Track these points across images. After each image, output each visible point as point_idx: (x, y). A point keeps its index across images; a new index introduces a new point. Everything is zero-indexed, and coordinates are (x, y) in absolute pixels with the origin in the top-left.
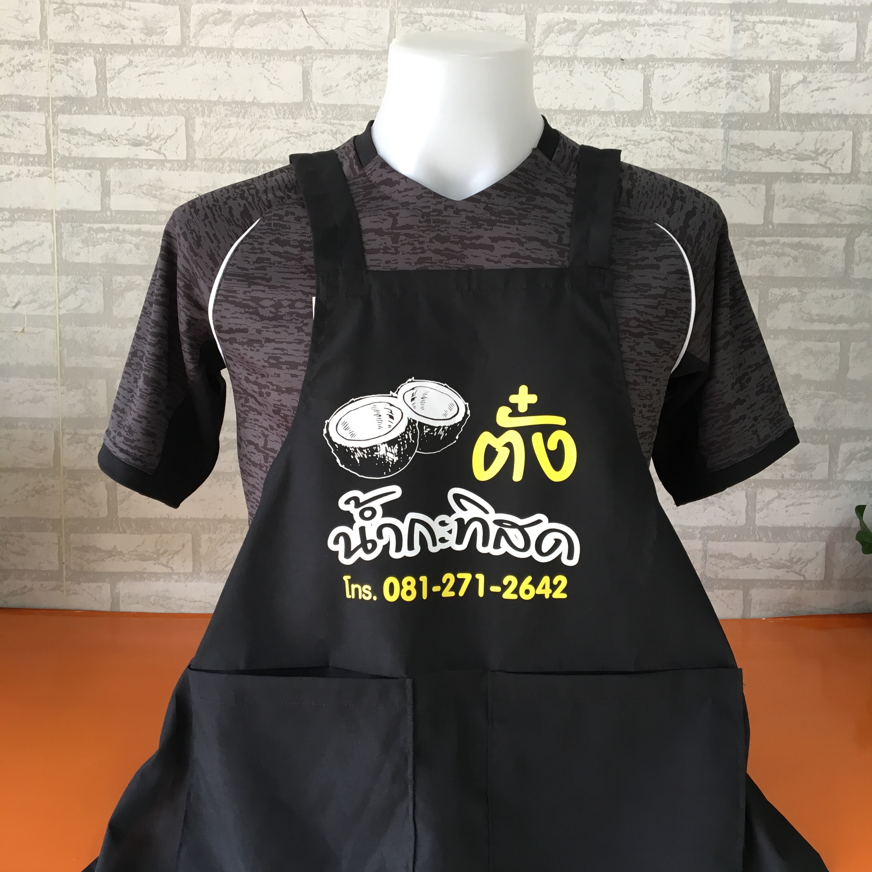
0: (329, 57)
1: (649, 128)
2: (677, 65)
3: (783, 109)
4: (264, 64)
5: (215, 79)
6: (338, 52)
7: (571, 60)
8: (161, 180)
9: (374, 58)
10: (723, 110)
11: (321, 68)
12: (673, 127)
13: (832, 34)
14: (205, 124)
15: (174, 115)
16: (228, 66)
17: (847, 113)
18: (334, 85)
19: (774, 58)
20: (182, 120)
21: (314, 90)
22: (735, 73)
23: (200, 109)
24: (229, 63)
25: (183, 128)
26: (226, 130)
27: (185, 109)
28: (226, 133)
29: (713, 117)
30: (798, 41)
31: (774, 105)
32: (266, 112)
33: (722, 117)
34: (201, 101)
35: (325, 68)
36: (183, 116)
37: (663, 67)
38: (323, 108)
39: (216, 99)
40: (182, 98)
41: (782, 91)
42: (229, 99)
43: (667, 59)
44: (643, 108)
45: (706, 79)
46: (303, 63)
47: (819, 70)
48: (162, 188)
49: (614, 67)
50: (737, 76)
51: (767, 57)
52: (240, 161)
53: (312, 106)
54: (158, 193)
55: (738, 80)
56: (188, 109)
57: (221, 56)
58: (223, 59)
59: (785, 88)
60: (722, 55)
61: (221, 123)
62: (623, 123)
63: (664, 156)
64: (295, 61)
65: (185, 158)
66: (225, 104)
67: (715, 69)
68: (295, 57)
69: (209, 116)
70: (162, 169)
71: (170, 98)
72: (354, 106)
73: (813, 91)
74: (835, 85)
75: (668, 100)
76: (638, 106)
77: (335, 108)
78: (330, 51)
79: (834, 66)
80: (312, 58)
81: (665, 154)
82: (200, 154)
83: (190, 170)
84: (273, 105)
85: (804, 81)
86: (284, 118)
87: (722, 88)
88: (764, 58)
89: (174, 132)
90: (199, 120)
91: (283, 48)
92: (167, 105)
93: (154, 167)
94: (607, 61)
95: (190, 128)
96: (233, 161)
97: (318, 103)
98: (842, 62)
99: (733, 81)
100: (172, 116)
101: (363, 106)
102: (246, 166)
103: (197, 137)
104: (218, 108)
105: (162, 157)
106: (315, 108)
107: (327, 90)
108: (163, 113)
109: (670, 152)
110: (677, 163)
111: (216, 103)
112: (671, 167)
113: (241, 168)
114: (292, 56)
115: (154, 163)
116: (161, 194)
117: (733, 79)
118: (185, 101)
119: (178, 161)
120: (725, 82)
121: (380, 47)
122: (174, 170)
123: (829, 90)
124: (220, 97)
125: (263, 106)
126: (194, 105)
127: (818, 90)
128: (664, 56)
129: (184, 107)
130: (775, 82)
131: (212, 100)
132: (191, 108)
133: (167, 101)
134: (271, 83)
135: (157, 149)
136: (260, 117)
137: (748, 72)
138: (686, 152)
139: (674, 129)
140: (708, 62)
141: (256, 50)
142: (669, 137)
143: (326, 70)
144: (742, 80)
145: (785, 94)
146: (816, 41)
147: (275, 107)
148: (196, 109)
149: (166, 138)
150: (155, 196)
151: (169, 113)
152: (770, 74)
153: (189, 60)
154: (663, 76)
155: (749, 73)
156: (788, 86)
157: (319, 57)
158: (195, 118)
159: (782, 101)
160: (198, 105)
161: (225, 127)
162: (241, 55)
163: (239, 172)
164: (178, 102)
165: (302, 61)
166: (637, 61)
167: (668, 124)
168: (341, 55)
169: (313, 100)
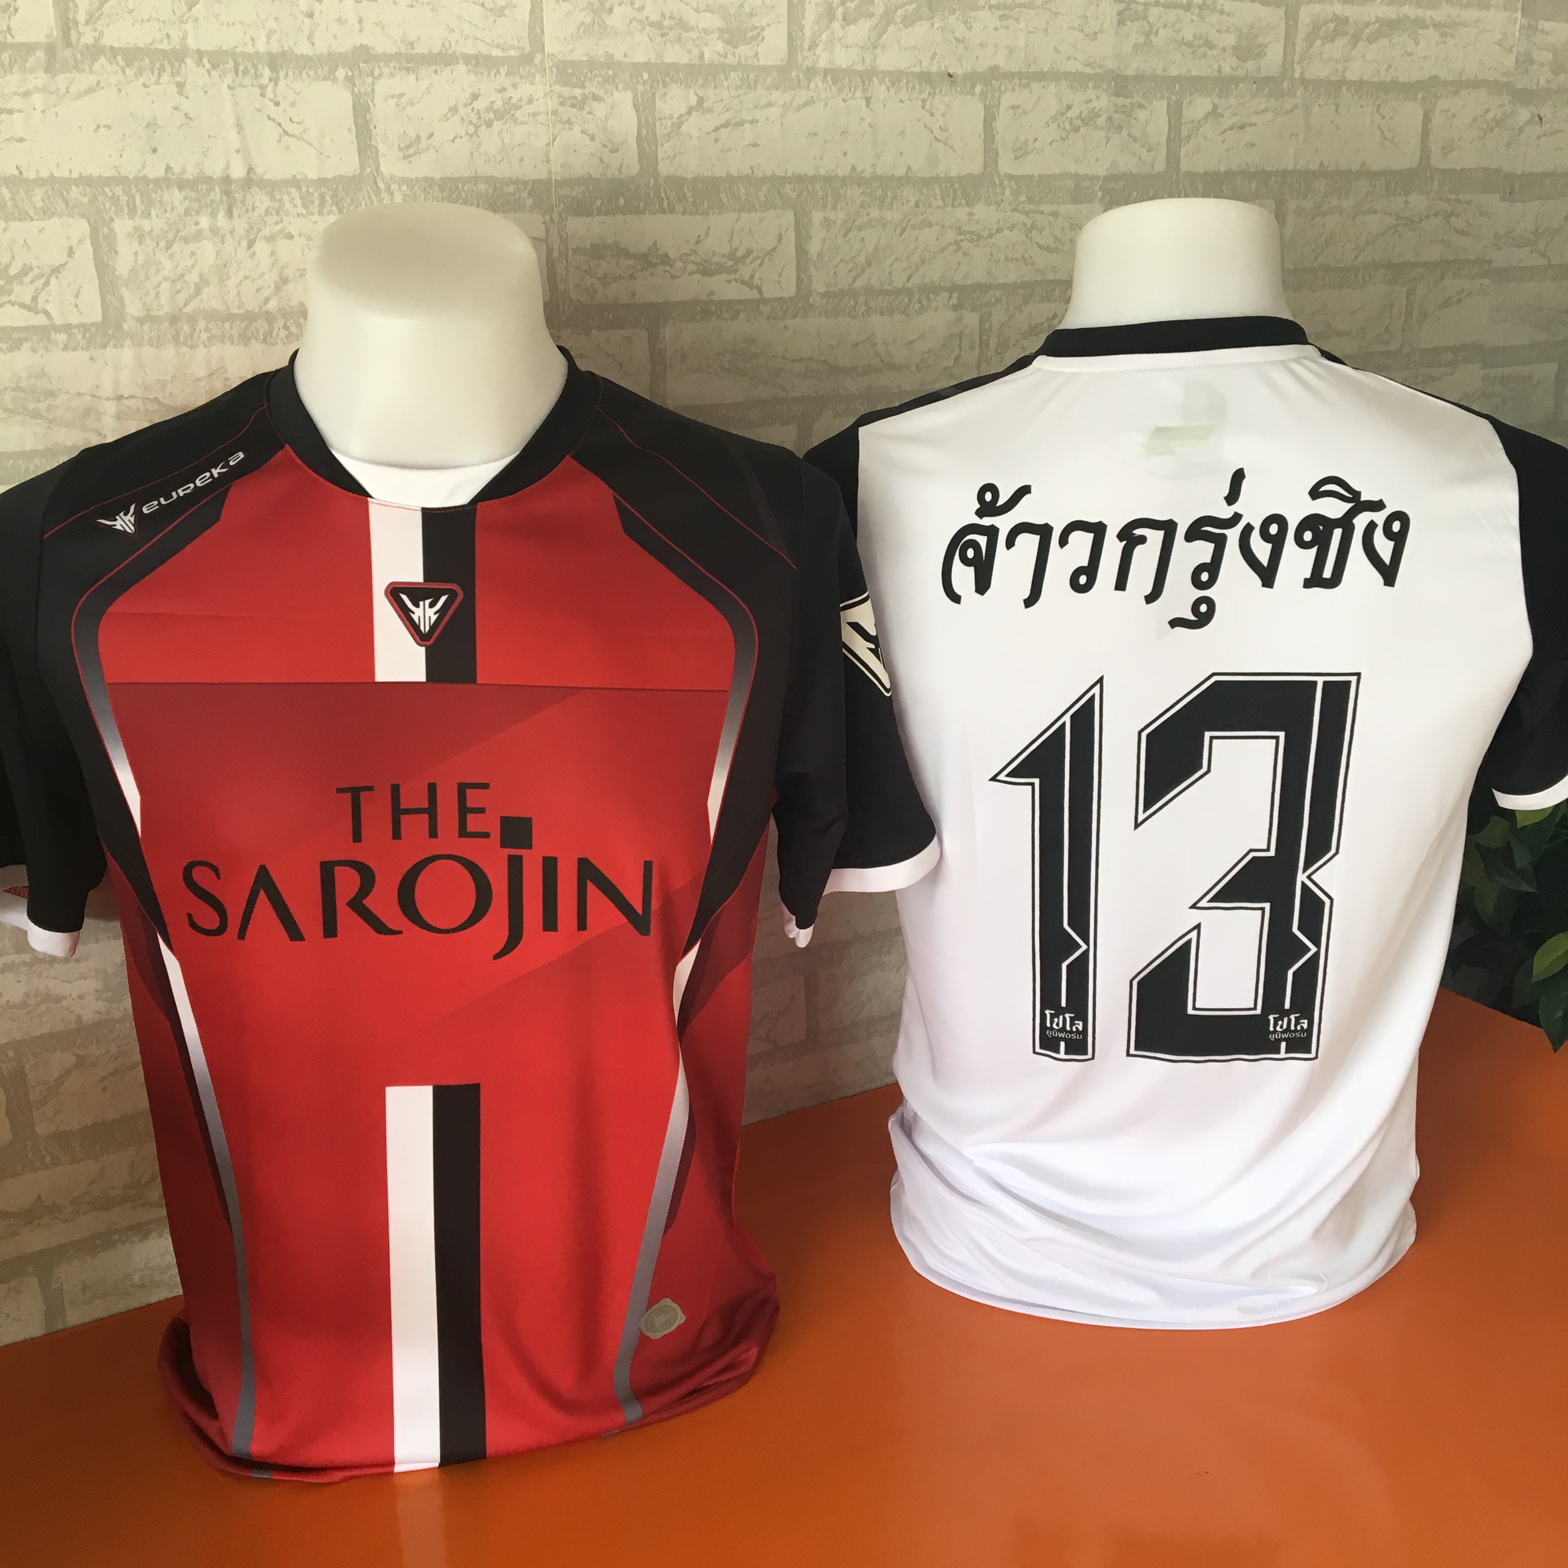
0: (408, 70)
1: (994, 208)
2: (1035, 86)
3: (1185, 166)
4: (262, 87)
5: (152, 125)
6: (428, 60)
7: (867, 76)
8: (46, 375)
9: (503, 73)
10: (1101, 170)
11: (393, 97)
12: (1029, 203)
13: (1252, 27)
14: (139, 235)
15: (61, 216)
16: (180, 93)
17: (1268, 168)
18: (424, 136)
19: (1174, 72)
20: (81, 227)
21: (382, 148)
22: (1120, 101)
23: (124, 198)
24: (181, 86)
25: (88, 247)
26: (192, 247)
27: (85, 200)
28: (193, 254)
29: (1088, 183)
30: (1206, 40)
31: (1173, 158)
32: (281, 200)
33: (1100, 183)
34: (122, 180)
35: (402, 95)
36: (83, 216)
37: (1014, 90)
38: (404, 188)
39: (161, 173)
40: (75, 175)
41: (1184, 132)
42: (191, 172)
43: (1020, 75)
44: (985, 169)
45: (1078, 113)
46: (354, 85)
47: (1235, 93)
48: (52, 394)
49: (938, 90)
50: (1124, 106)
51: (1164, 70)
52: (231, 317)
53: (381, 185)
54: (42, 406)
55: (1123, 113)
56: (93, 200)
57: (162, 69)
58: (165, 78)
59: (1188, 125)
60: (1100, 66)
61: (178, 231)
62: (954, 199)
63: (1017, 259)
64: (335, 80)
65: (99, 318)
66: (183, 185)
67: (1091, 93)
68: (333, 70)
69: (147, 215)
70: (47, 349)
71: (45, 174)
72: (469, 179)
73: (1225, 131)
74: (1255, 119)
75: (1021, 153)
76: (975, 166)
77: (430, 187)
78: (410, 58)
79: (1255, 86)
80: (372, 75)
81: (1018, 255)
82: (133, 309)
83: (115, 346)
84: (295, 182)
85: (1214, 113)
86: (320, 213)
87: (1101, 128)
88: (1159, 72)
89: (64, 258)
90: (122, 226)
91: (304, 49)
92: (39, 194)
93: (26, 346)
94: (925, 77)
95: (104, 244)
96: (213, 316)
97: (392, 176)
98: (1264, 78)
99: (1116, 116)
100: (55, 219)
101: (489, 179)
102: (247, 328)
103: (123, 265)
104: (166, 196)
105: (41, 320)
106: (388, 188)
107: (410, 146)
108: (31, 212)
109: (1025, 250)
110: (1037, 270)
111: (159, 183)
112: (1027, 278)
113: (235, 331)
114: (326, 69)
115: (24, 335)
116: (49, 408)
117: (1116, 112)
118: (86, 181)
119: (84, 327)
120: (1104, 117)
121: (512, 47)
122: (74, 349)
123: (1247, 128)
124: (168, 168)
125: (272, 187)
126: (107, 190)
127: (1231, 129)
128: (1015, 69)
129: (85, 195)
130: (1175, 114)
131: (151, 176)
132: (101, 198)
133: (40, 182)
134: (286, 133)
135: (28, 301)
136: (267, 212)
137: (1138, 99)
138: (1048, 249)
139: (1032, 207)
140: (1078, 80)
141: (244, 55)
142: (1025, 225)
143: (404, 100)
144: (1128, 112)
145: (1188, 138)
146: (1230, 40)
147: (299, 188)
148: (115, 199)
149: (47, 271)
150: (36, 415)
151: (47, 212)
152: (1169, 99)
153: (83, 80)
154: (1013, 108)
155: (1141, 100)
156: (1193, 121)
157: (386, 70)
158: (112, 220)
159: (1183, 152)
160: (118, 190)
161: (186, 240)
162: (208, 66)
163: (232, 343)
164: (67, 183)
165: (350, 81)
166: (972, 78)
167: (1023, 198)
168: (434, 67)
169: (383, 168)
